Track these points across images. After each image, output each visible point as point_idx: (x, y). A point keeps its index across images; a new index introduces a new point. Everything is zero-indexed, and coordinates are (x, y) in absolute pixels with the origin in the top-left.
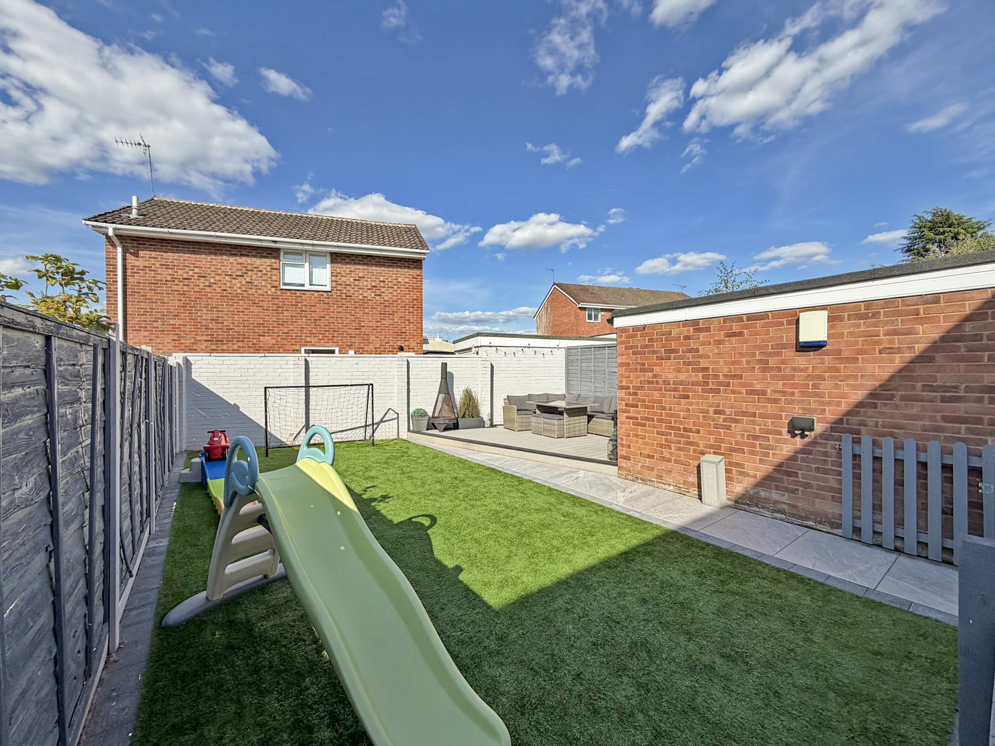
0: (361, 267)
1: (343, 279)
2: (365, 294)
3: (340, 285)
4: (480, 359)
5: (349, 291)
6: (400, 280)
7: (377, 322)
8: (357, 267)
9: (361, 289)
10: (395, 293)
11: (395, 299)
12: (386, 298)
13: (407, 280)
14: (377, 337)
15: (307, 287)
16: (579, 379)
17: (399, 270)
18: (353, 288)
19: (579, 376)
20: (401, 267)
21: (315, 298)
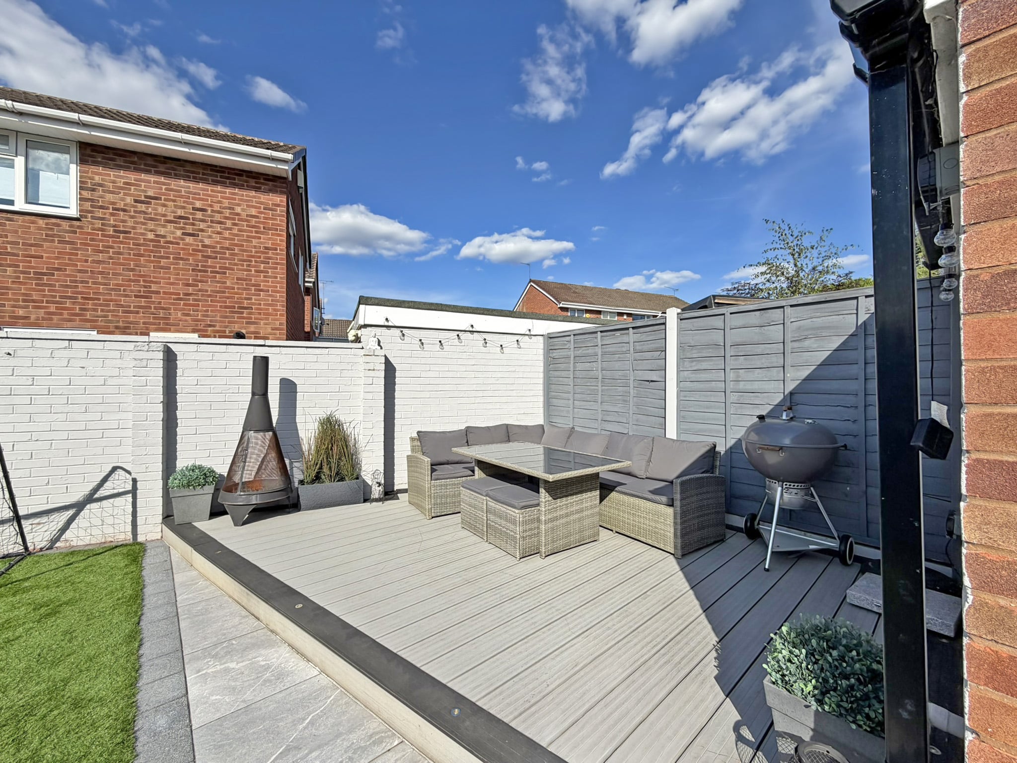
0: (152, 178)
1: (110, 197)
2: (162, 231)
3: (102, 207)
4: (362, 352)
5: (124, 221)
6: (238, 210)
7: (188, 285)
8: (143, 176)
9: (151, 219)
10: (227, 234)
11: (227, 244)
12: (207, 242)
13: (253, 212)
14: (188, 315)
15: (20, 205)
16: (570, 396)
17: (237, 191)
18: (132, 217)
19: (570, 388)
20: (241, 187)
21: (40, 228)
